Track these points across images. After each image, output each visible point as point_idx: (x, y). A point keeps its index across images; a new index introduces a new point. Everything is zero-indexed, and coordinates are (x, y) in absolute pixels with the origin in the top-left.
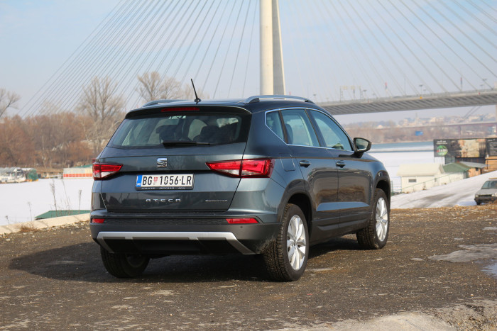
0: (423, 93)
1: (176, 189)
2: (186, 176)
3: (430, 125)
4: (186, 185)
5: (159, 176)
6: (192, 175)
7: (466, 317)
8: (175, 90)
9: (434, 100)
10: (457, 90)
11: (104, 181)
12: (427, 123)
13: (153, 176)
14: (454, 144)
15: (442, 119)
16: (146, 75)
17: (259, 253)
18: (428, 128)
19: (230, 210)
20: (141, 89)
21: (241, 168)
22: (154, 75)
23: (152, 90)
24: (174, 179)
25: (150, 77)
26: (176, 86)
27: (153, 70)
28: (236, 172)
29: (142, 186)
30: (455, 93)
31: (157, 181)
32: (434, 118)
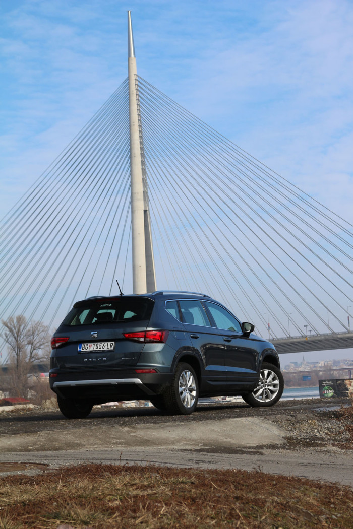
0: (309, 334)
1: (103, 351)
2: (109, 343)
3: (318, 369)
4: (109, 349)
5: (92, 344)
6: (113, 342)
7: (285, 419)
8: (43, 334)
9: (320, 341)
10: (345, 330)
11: (58, 349)
12: (315, 367)
13: (89, 344)
14: (340, 385)
15: (331, 363)
16: (11, 319)
17: (159, 394)
18: (317, 372)
19: (138, 364)
20: (6, 334)
21: (145, 337)
22: (20, 319)
23: (18, 336)
24: (102, 345)
25: (15, 321)
26: (43, 331)
27: (18, 313)
28: (142, 339)
29: (82, 350)
30: (342, 333)
31: (91, 347)
32: (323, 362)
